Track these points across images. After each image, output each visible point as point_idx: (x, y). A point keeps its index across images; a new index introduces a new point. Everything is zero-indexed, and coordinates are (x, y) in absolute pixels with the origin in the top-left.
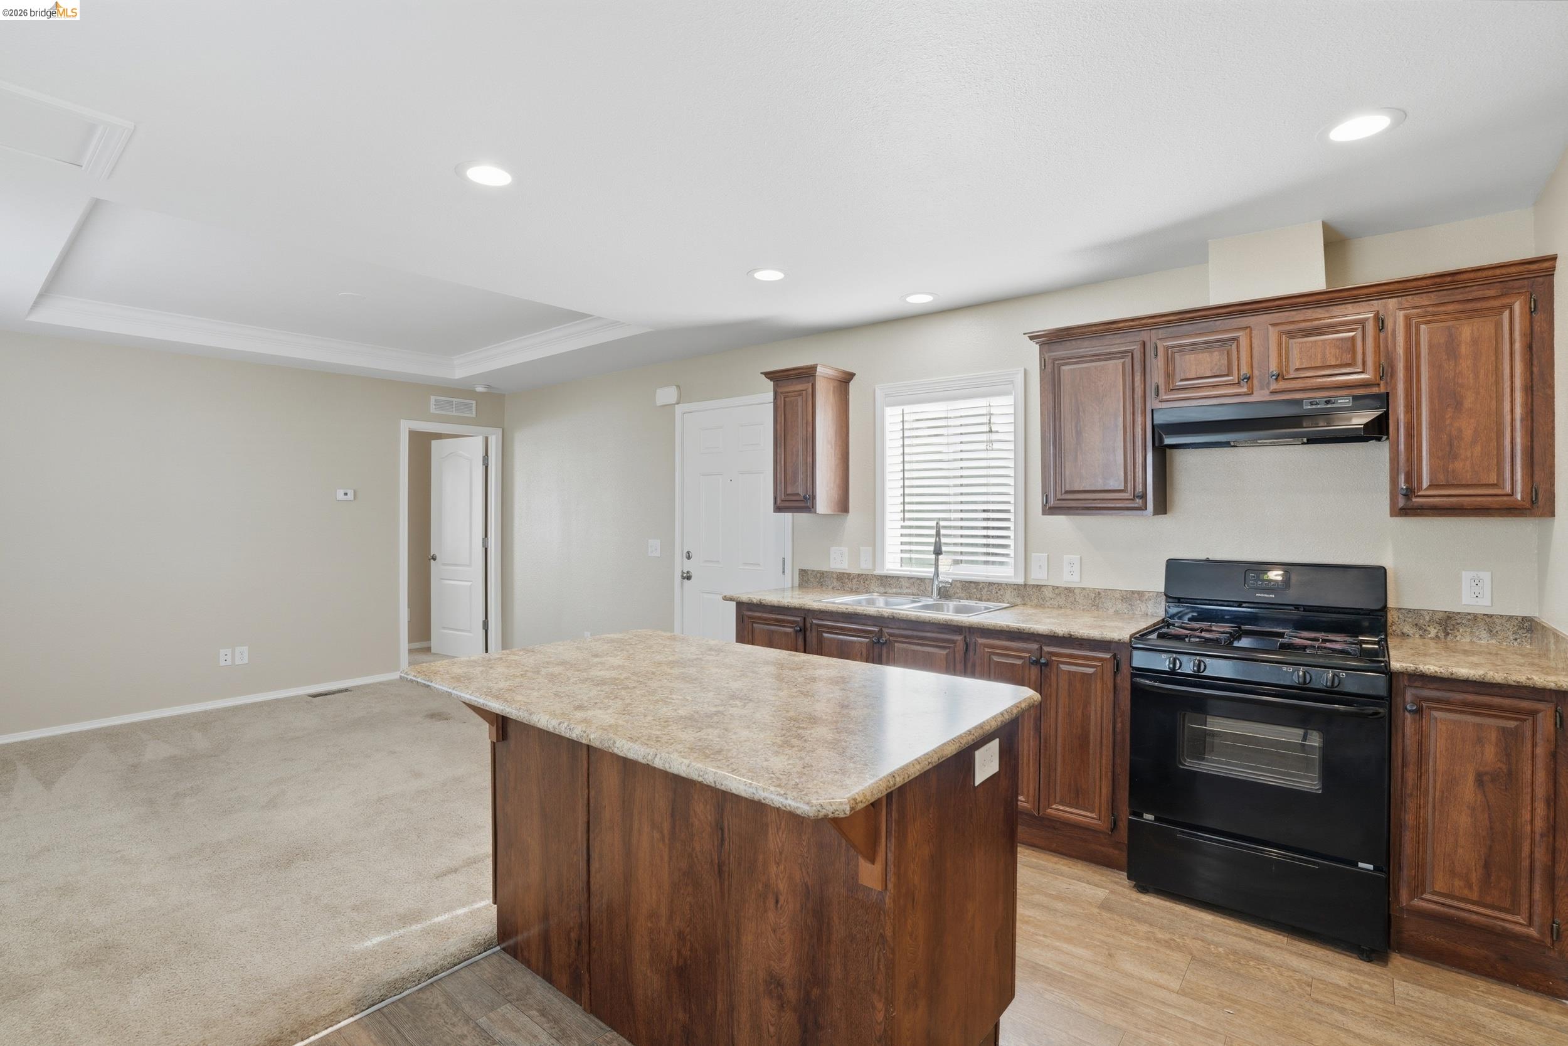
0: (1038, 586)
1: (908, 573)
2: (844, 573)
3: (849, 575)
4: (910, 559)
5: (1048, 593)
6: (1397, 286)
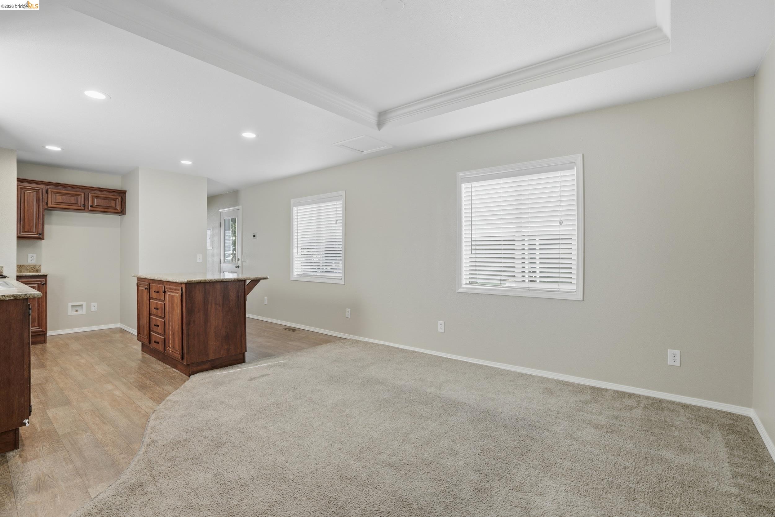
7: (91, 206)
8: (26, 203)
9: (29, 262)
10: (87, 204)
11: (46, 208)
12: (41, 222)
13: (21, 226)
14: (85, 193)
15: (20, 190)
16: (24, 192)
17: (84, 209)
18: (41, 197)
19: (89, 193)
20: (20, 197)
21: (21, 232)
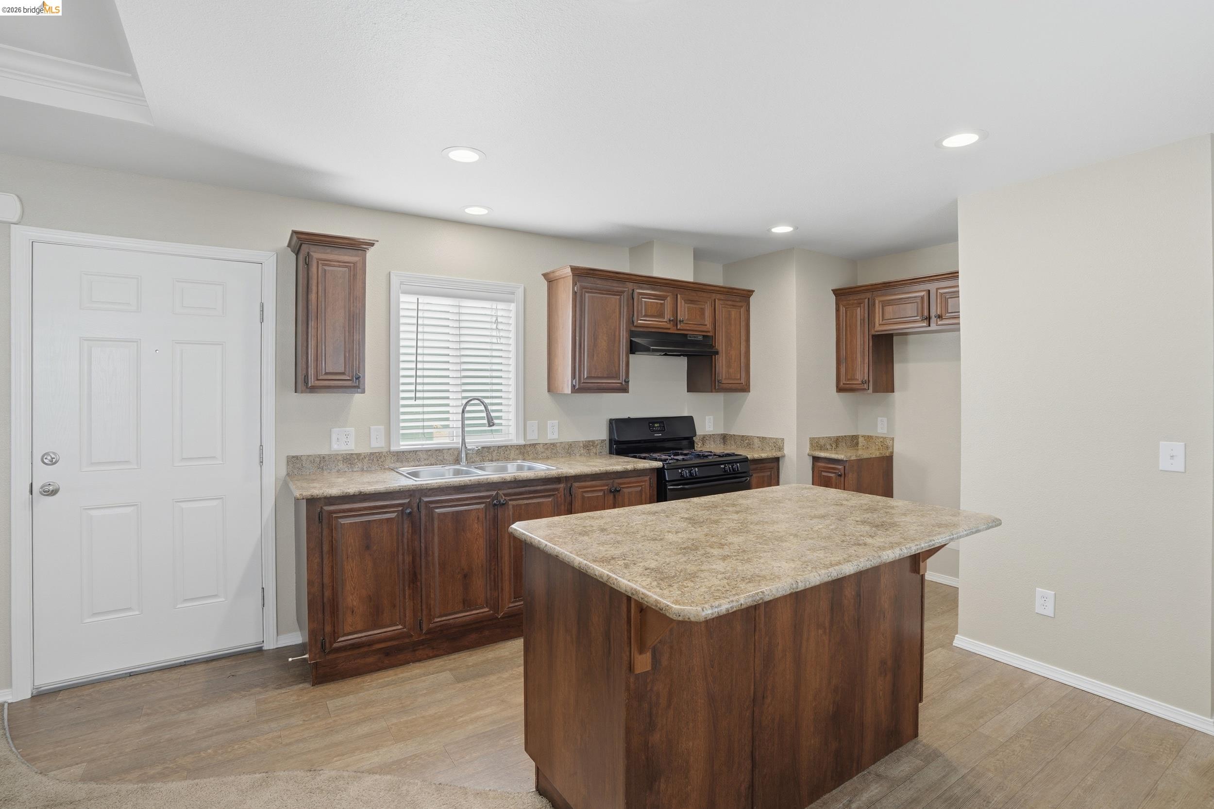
0: (533, 444)
1: (421, 446)
2: (352, 454)
3: (358, 455)
4: (424, 433)
5: (540, 449)
6: (718, 289)
7: (940, 316)
8: (848, 329)
9: (879, 431)
10: (933, 314)
11: (874, 333)
12: (867, 361)
13: (843, 370)
14: (929, 291)
15: (842, 309)
16: (846, 311)
17: (929, 326)
18: (866, 315)
19: (937, 289)
20: (841, 321)
21: (843, 381)
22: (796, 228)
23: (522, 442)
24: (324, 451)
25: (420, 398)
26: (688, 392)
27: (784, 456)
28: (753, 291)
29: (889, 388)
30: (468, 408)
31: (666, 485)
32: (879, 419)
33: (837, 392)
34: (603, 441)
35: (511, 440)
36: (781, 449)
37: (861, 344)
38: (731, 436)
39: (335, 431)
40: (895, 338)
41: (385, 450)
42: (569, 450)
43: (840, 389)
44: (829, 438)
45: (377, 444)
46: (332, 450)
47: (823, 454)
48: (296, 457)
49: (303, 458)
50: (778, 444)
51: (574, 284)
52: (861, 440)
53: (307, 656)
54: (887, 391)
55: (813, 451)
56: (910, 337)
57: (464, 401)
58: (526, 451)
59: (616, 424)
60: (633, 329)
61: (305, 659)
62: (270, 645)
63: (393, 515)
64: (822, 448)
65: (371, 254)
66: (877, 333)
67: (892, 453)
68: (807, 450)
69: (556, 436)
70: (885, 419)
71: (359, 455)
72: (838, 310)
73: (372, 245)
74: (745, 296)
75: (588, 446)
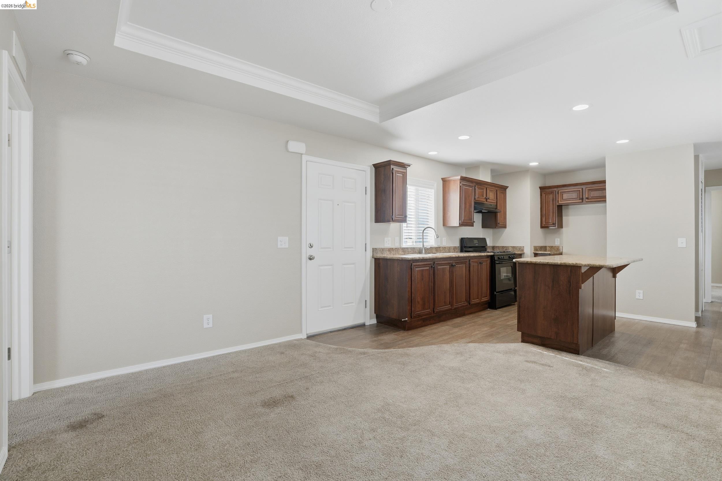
5: (441, 249)
6: (498, 186)
7: (587, 198)
8: (546, 203)
9: (556, 244)
10: (584, 197)
11: (558, 204)
12: (555, 215)
13: (544, 219)
14: (582, 188)
15: (543, 195)
16: (545, 196)
17: (583, 202)
18: (555, 197)
19: (586, 188)
20: (543, 199)
21: (544, 223)
22: (539, 163)
23: (436, 246)
24: (383, 247)
25: (409, 227)
26: (482, 228)
27: (524, 253)
28: (508, 187)
29: (561, 226)
30: (425, 232)
31: (495, 262)
32: (556, 239)
33: (541, 228)
34: (458, 247)
35: (433, 245)
36: (523, 250)
37: (552, 208)
38: (497, 247)
39: (386, 239)
40: (563, 207)
41: (399, 247)
42: (449, 250)
43: (542, 227)
44: (539, 246)
45: (397, 245)
46: (385, 246)
47: (537, 252)
48: (376, 249)
49: (377, 249)
50: (521, 249)
51: (460, 183)
52: (547, 248)
53: (407, 319)
54: (561, 228)
55: (535, 251)
56: (570, 206)
57: (423, 229)
58: (437, 249)
59: (462, 240)
60: (475, 201)
61: (406, 320)
62: (367, 323)
63: (428, 268)
64: (537, 250)
65: (409, 169)
66: (559, 205)
67: (562, 252)
68: (533, 251)
69: (445, 244)
70: (559, 239)
71: (392, 248)
72: (541, 195)
73: (409, 166)
74: (504, 189)
75: (455, 248)
